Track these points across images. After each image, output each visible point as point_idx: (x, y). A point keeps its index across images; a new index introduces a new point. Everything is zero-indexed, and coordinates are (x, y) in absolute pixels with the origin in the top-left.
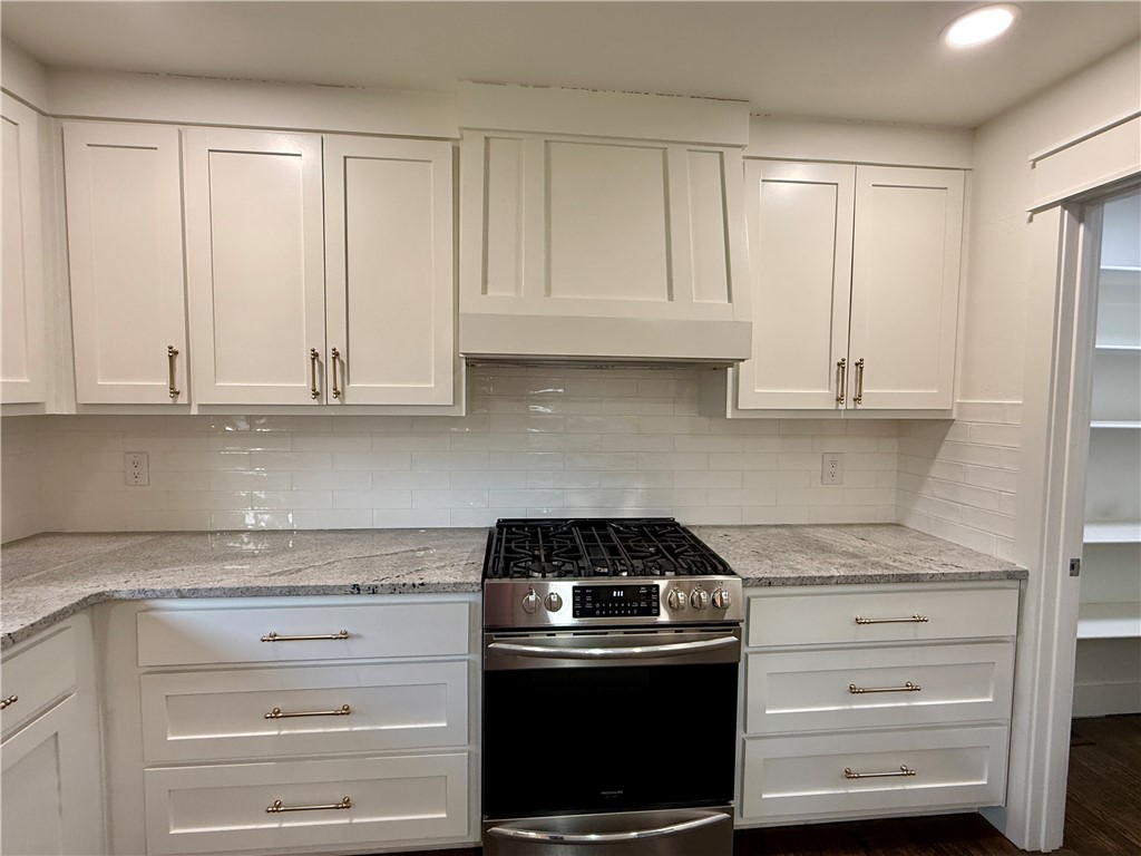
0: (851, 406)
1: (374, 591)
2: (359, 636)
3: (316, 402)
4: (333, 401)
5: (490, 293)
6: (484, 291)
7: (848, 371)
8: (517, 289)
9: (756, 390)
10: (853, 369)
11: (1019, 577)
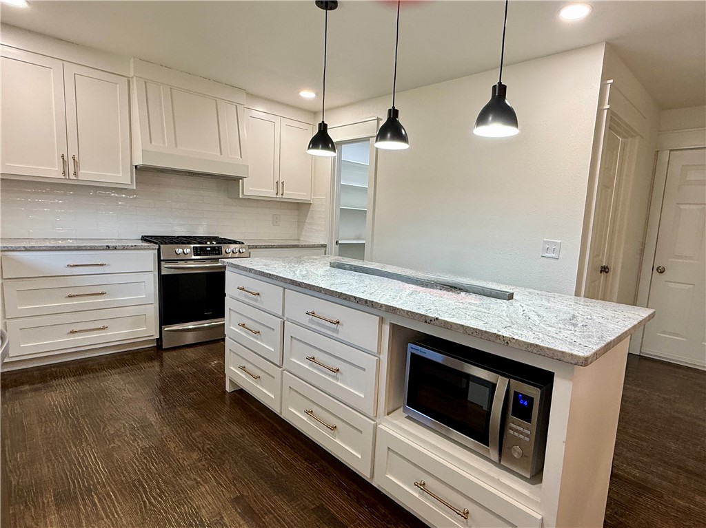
0: (281, 196)
1: (115, 248)
2: (109, 265)
3: (63, 177)
4: (72, 177)
5: (153, 143)
6: (151, 142)
7: (279, 185)
8: (164, 143)
9: (249, 188)
10: (281, 184)
11: (324, 246)
